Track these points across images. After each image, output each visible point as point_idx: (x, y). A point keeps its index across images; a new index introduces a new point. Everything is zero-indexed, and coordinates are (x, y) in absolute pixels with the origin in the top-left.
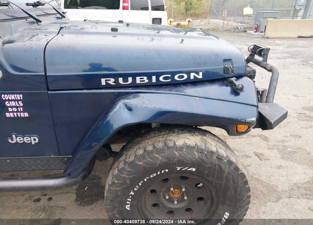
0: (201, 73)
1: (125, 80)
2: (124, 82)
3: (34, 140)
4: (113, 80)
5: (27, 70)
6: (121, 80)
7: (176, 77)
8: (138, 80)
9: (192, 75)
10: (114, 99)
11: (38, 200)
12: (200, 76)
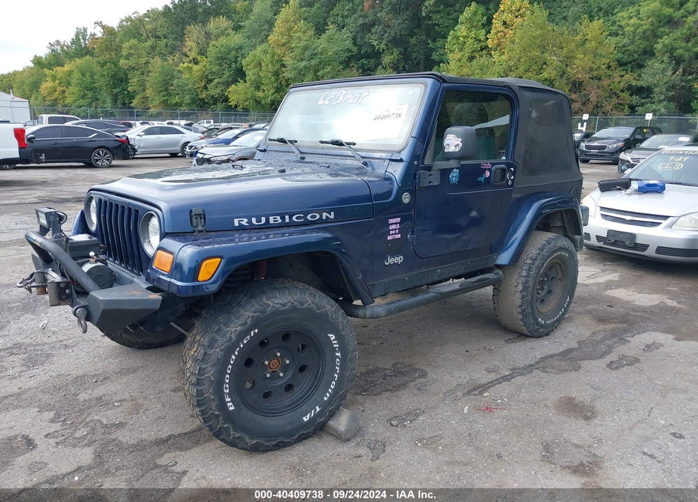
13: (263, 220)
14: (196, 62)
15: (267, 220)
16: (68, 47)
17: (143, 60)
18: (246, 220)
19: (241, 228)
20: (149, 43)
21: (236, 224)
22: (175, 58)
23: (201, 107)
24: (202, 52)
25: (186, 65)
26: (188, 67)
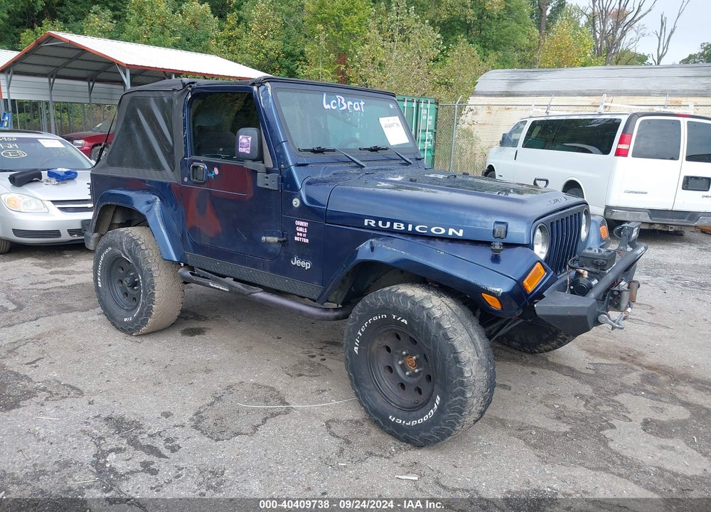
0: (461, 231)
1: (384, 224)
2: (383, 225)
3: (307, 265)
4: (374, 222)
5: (316, 201)
6: (380, 223)
7: (433, 230)
8: (395, 226)
9: (451, 231)
10: (365, 237)
11: (313, 356)
12: (460, 234)
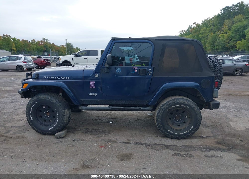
13: (50, 77)
14: (226, 33)
15: (51, 77)
16: (185, 32)
17: (207, 34)
18: (46, 77)
19: (45, 79)
20: (210, 28)
21: (44, 78)
22: (218, 32)
23: (226, 50)
24: (229, 29)
25: (222, 34)
26: (223, 35)
